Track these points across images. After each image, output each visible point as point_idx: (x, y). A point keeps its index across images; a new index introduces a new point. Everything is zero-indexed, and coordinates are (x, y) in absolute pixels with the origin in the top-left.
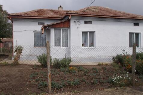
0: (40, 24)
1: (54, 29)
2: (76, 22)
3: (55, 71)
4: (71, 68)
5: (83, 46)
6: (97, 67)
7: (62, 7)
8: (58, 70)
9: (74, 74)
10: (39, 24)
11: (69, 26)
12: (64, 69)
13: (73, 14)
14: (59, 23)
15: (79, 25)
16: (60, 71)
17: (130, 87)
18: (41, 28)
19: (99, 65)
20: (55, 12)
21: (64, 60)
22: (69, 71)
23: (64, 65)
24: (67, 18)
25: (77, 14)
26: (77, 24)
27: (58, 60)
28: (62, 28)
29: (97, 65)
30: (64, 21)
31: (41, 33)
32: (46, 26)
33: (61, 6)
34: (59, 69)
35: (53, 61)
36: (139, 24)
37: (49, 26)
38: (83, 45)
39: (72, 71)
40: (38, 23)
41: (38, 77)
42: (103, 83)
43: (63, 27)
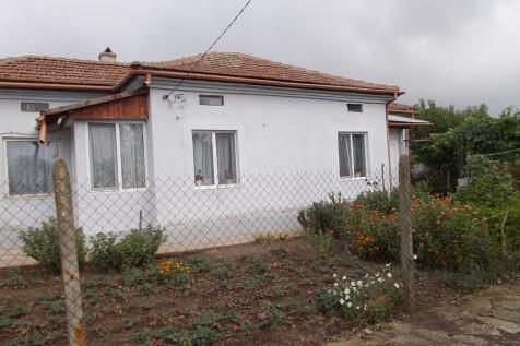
0: (28, 107)
1: (87, 126)
2: (171, 98)
3: (100, 286)
4: (164, 268)
5: (199, 182)
6: (253, 250)
7: (113, 51)
8: (111, 279)
9: (183, 291)
10: (24, 107)
11: (147, 113)
12: (137, 272)
13: (159, 69)
14: (108, 103)
15: (181, 108)
16: (123, 283)
17: (402, 320)
18: (35, 124)
19: (258, 241)
20: (88, 66)
21: (135, 237)
22: (161, 280)
23: (138, 255)
24: (135, 86)
25: (174, 70)
26: (175, 105)
27: (112, 240)
28: (118, 120)
29: (253, 244)
30: (124, 94)
31: (36, 143)
32: (57, 115)
33: (108, 50)
34: (117, 277)
35: (89, 245)
36: (360, 105)
37: (66, 114)
38: (198, 178)
39: (169, 278)
40: (22, 104)
41: (26, 326)
42: (304, 315)
43: (122, 116)
